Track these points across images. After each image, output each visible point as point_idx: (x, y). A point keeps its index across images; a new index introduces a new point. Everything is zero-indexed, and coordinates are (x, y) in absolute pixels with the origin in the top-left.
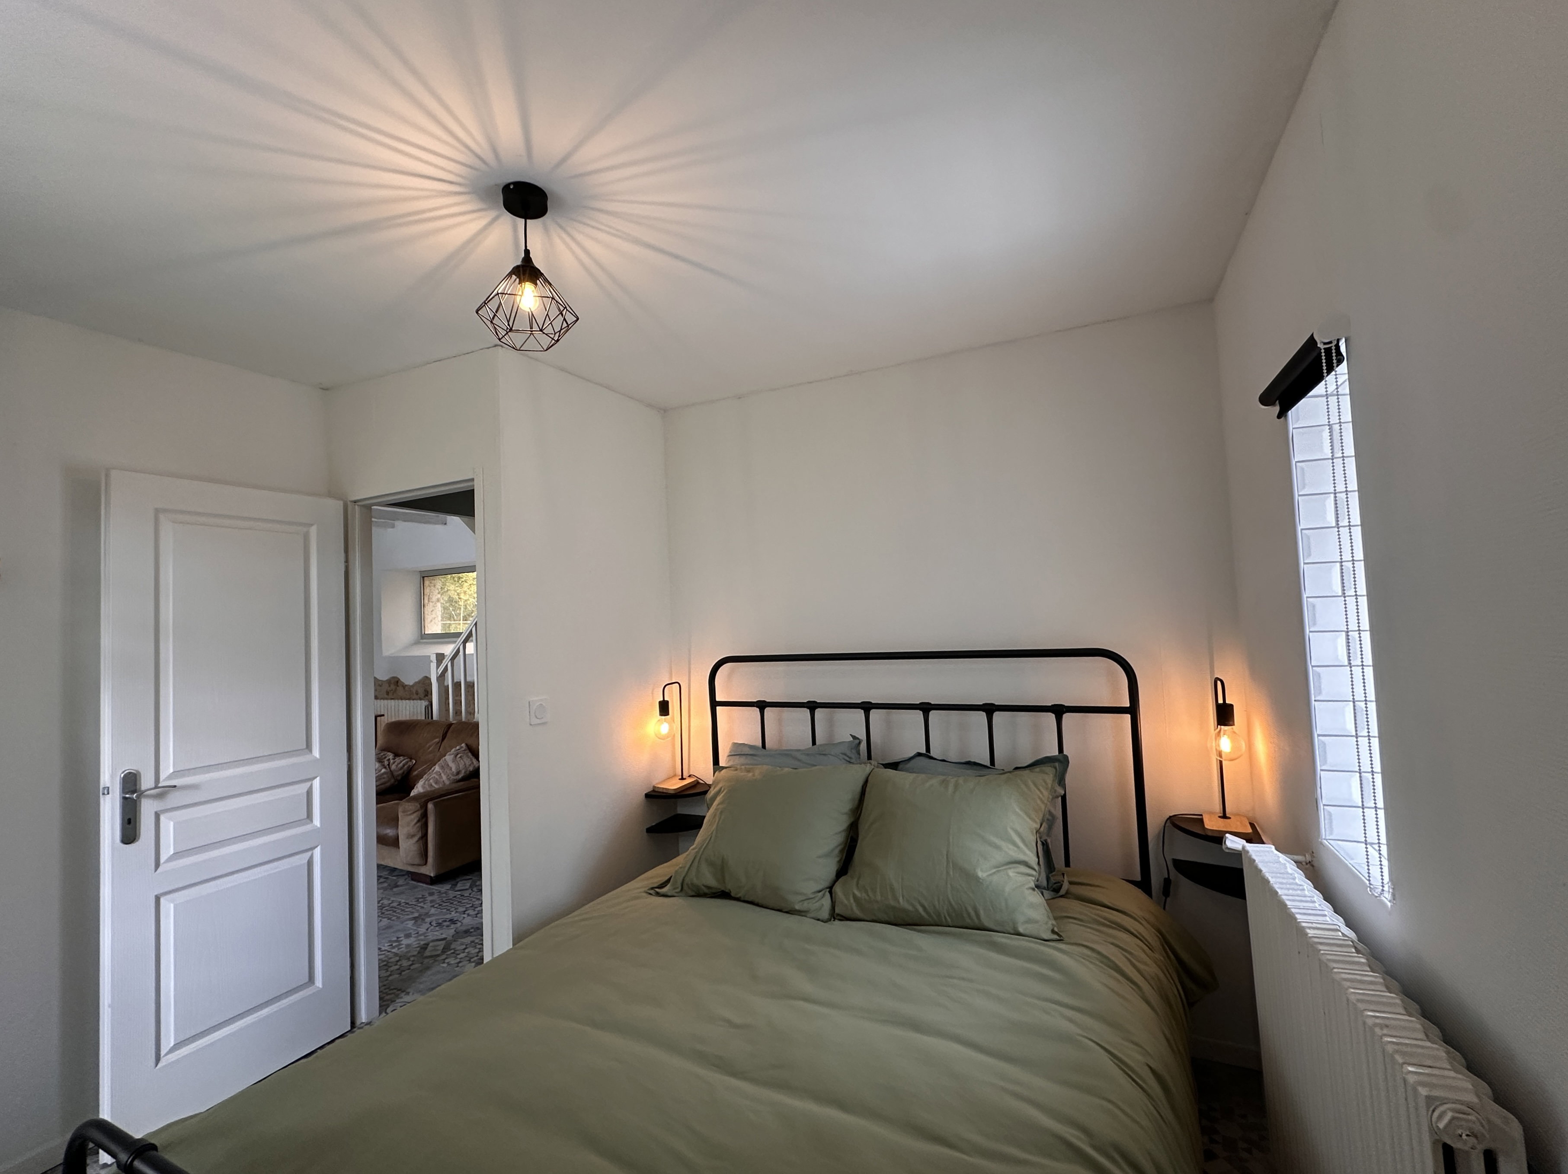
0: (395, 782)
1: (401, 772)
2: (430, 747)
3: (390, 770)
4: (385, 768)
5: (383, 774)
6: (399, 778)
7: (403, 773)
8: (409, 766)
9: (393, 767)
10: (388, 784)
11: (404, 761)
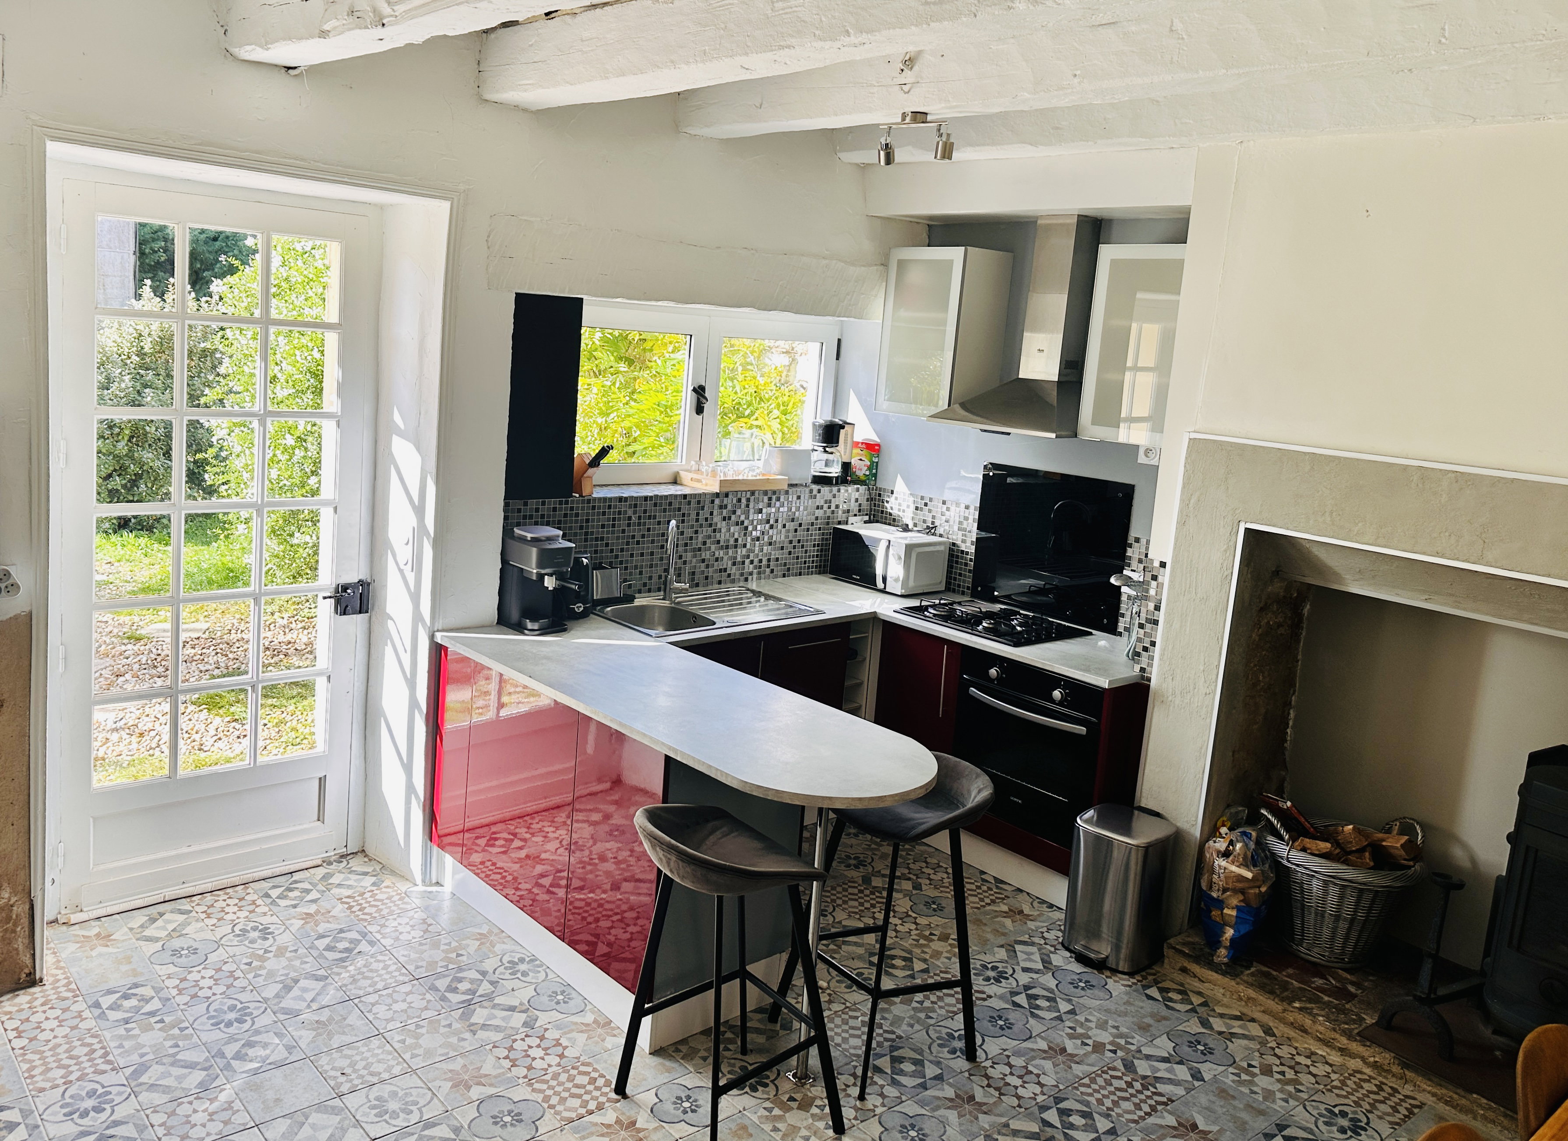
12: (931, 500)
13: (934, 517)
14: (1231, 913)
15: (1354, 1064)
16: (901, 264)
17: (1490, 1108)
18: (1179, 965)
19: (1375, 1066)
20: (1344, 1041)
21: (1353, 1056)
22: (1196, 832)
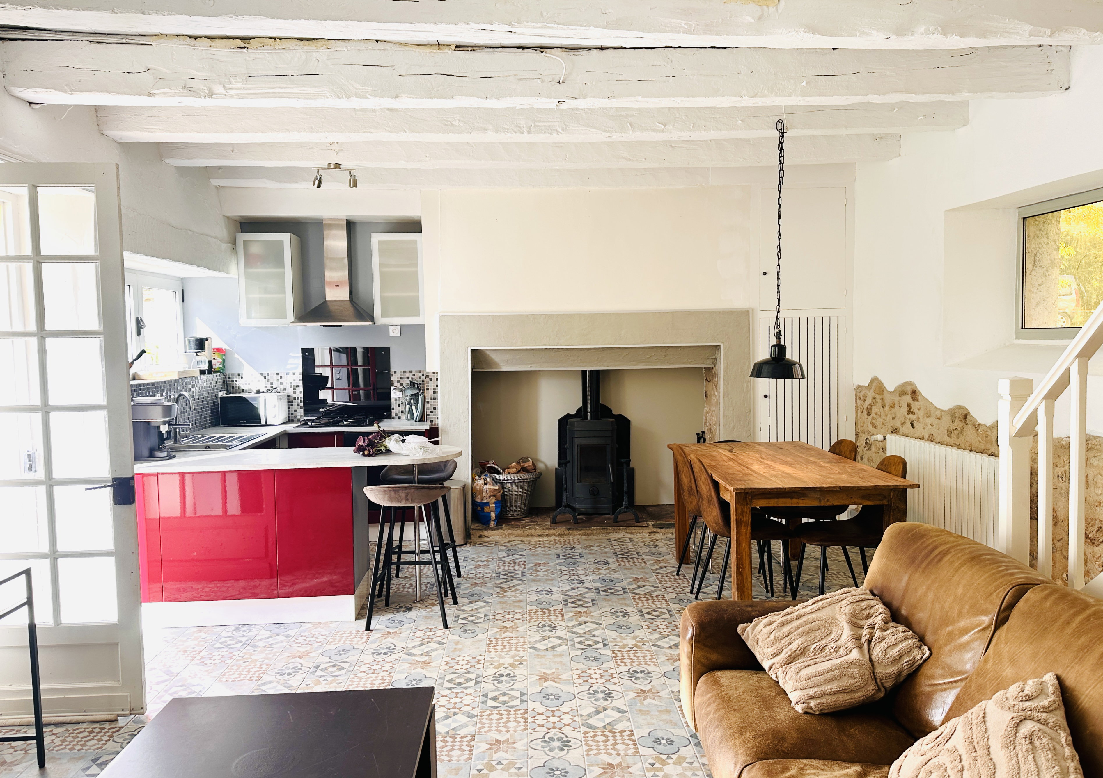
0: (879, 690)
1: (891, 670)
2: (965, 631)
3: (871, 660)
4: (860, 647)
5: (851, 664)
6: (889, 684)
7: (900, 673)
8: (914, 660)
9: (877, 652)
10: (859, 696)
11: (904, 644)
12: (268, 374)
13: (272, 383)
14: (493, 506)
15: (553, 538)
16: (245, 242)
17: (598, 529)
18: (478, 535)
19: (560, 535)
20: (547, 532)
21: (550, 535)
22: (470, 481)
